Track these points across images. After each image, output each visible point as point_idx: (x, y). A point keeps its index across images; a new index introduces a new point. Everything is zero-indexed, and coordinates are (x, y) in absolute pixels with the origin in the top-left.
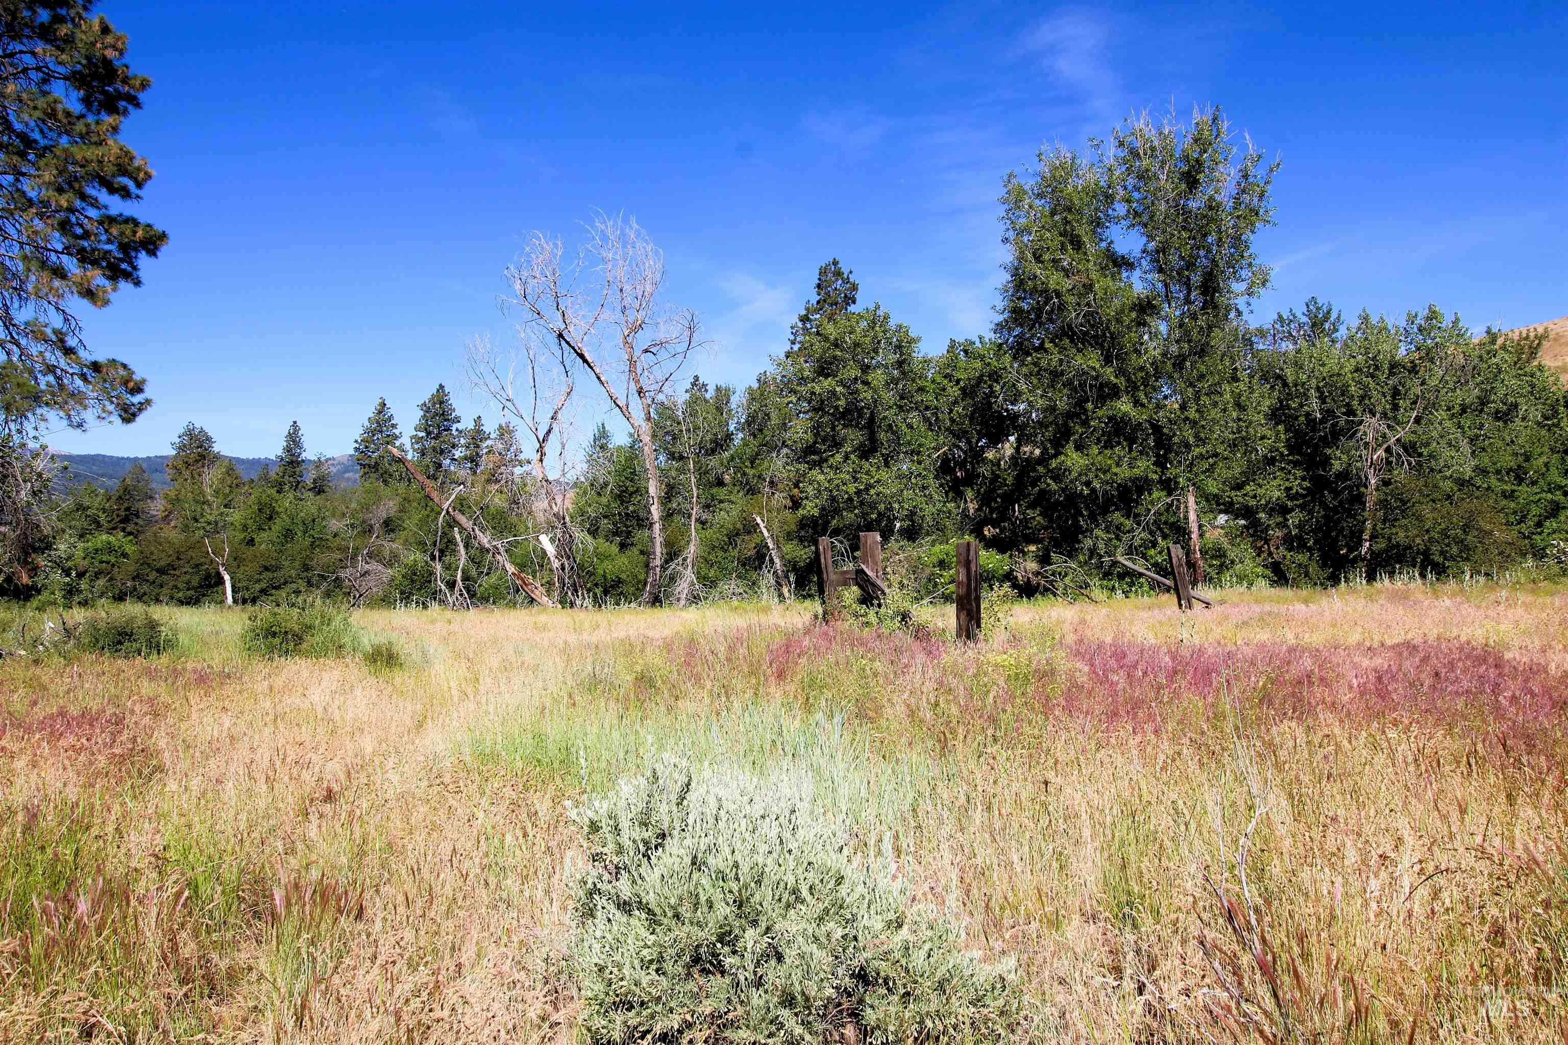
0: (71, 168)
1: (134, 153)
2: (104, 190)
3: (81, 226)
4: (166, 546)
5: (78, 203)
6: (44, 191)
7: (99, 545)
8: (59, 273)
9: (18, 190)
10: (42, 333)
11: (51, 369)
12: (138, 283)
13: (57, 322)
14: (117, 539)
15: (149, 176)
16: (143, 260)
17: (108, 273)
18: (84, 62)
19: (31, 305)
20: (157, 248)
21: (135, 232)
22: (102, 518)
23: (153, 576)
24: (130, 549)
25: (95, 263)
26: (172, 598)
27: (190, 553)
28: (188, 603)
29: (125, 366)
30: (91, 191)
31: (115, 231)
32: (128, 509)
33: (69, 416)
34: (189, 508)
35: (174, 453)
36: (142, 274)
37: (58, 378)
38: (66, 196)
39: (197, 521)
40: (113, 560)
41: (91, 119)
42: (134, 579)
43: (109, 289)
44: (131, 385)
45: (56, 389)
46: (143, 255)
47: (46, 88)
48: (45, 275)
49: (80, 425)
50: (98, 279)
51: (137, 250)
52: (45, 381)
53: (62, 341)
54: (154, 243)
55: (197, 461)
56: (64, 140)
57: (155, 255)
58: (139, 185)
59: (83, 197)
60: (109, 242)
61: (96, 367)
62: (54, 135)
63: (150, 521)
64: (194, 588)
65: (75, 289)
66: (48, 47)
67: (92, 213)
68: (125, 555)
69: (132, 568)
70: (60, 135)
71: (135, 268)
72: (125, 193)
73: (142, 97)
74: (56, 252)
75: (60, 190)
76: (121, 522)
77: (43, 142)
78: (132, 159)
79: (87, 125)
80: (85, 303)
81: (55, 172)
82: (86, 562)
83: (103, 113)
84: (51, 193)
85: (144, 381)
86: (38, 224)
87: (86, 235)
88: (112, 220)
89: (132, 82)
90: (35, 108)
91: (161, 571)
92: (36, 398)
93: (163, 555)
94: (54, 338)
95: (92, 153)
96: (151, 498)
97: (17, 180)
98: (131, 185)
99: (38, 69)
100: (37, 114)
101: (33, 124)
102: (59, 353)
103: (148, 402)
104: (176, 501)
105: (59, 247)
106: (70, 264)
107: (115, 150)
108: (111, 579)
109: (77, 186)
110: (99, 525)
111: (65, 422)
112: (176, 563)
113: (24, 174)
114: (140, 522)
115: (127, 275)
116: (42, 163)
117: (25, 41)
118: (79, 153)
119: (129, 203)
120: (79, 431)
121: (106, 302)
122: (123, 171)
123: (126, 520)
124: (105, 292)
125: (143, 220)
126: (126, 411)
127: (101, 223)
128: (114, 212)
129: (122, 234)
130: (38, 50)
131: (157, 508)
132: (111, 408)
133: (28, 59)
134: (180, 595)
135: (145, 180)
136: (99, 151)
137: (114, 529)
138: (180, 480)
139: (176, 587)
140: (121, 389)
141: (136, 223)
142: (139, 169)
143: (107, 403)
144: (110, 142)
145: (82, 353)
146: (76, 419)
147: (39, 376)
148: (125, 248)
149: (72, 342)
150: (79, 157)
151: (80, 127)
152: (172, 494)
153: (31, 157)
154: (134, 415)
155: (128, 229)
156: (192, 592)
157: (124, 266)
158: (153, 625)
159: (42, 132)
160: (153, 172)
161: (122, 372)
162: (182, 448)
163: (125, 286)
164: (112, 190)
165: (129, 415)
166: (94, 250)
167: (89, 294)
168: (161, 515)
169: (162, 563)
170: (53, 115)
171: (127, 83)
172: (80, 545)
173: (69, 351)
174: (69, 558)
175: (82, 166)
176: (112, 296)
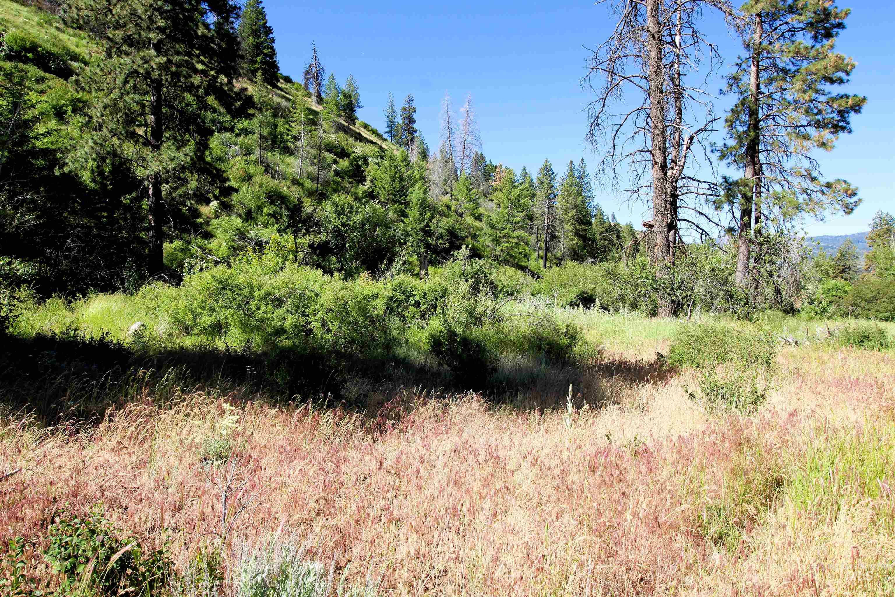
0: (809, 77)
1: (844, 55)
2: (828, 84)
3: (816, 108)
4: (870, 286)
5: (814, 96)
6: (796, 95)
7: (831, 287)
8: (807, 137)
9: (783, 99)
10: (799, 172)
11: (805, 191)
12: (850, 132)
13: (806, 164)
14: (840, 282)
15: (853, 67)
16: (853, 117)
17: (833, 130)
18: (813, 15)
19: (793, 159)
20: (860, 108)
21: (847, 102)
22: (831, 271)
23: (863, 303)
24: (848, 288)
25: (824, 126)
26: (876, 317)
27: (886, 290)
28: (887, 321)
29: (845, 182)
30: (820, 87)
31: (835, 105)
32: (843, 265)
33: (816, 215)
34: (882, 262)
35: (870, 230)
36: (852, 126)
37: (809, 195)
38: (808, 94)
39: (887, 270)
40: (839, 295)
41: (818, 46)
42: (852, 306)
43: (834, 139)
44: (849, 192)
45: (808, 201)
46: (852, 114)
47: (793, 39)
48: (800, 140)
49: (822, 219)
50: (826, 134)
51: (848, 112)
52: (802, 198)
53: (810, 174)
54: (859, 105)
55: (885, 233)
56: (805, 64)
57: (860, 112)
58: (848, 74)
59: (817, 91)
60: (833, 112)
61: (829, 185)
62: (799, 63)
63: (857, 272)
64: (890, 311)
65: (815, 144)
66: (794, 16)
67: (822, 99)
68: (845, 292)
69: (850, 299)
70: (802, 62)
71: (848, 123)
72: (840, 81)
73: (846, 22)
74: (804, 126)
75: (805, 92)
76: (840, 273)
77: (793, 69)
78: (843, 60)
79: (817, 50)
80: (821, 150)
81: (801, 83)
82: (824, 296)
83: (824, 40)
84: (800, 95)
85: (857, 189)
86: (794, 114)
87: (820, 112)
88: (833, 99)
89: (840, 15)
90: (789, 52)
91: (868, 301)
92: (798, 208)
93: (869, 291)
94: (806, 174)
95: (820, 65)
96: (857, 258)
97: (782, 94)
98: (843, 75)
99: (789, 30)
100: (791, 54)
101: (788, 61)
102: (808, 182)
103: (860, 200)
104: (873, 259)
105: (805, 123)
106: (812, 131)
107: (834, 58)
108: (839, 305)
109: (813, 86)
110: (829, 275)
111: (814, 219)
112: (878, 296)
113: (785, 90)
114: (851, 272)
115: (843, 128)
116: (794, 80)
117: (782, 18)
118: (813, 68)
119: (843, 85)
120: (821, 222)
121: (833, 147)
122: (838, 69)
123: (843, 271)
124: (832, 142)
125: (851, 94)
126: (847, 208)
127: (827, 103)
128: (834, 94)
129: (840, 105)
130: (789, 20)
131: (861, 263)
132: (838, 207)
133: (784, 28)
134: (881, 315)
135: (851, 70)
136: (824, 63)
137: (836, 277)
138: (876, 246)
139: (878, 310)
140: (843, 195)
141: (847, 96)
142: (847, 65)
143: (836, 205)
144: (830, 55)
145: (820, 179)
146: (819, 217)
147: (798, 195)
148: (841, 113)
149: (815, 174)
150: (813, 70)
151: (813, 53)
152: (871, 255)
153: (788, 79)
154: (852, 209)
155: (843, 102)
156: (889, 314)
157: (841, 124)
158: (881, 332)
159: (793, 63)
160: (856, 63)
161: (844, 185)
162: (876, 226)
163: (842, 135)
164: (832, 81)
165: (849, 210)
166: (824, 119)
167: (823, 145)
168: (863, 267)
169: (869, 296)
170: (798, 52)
171: (837, 17)
172: (820, 286)
173: (813, 179)
174: (814, 294)
175: (815, 74)
176: (836, 143)
